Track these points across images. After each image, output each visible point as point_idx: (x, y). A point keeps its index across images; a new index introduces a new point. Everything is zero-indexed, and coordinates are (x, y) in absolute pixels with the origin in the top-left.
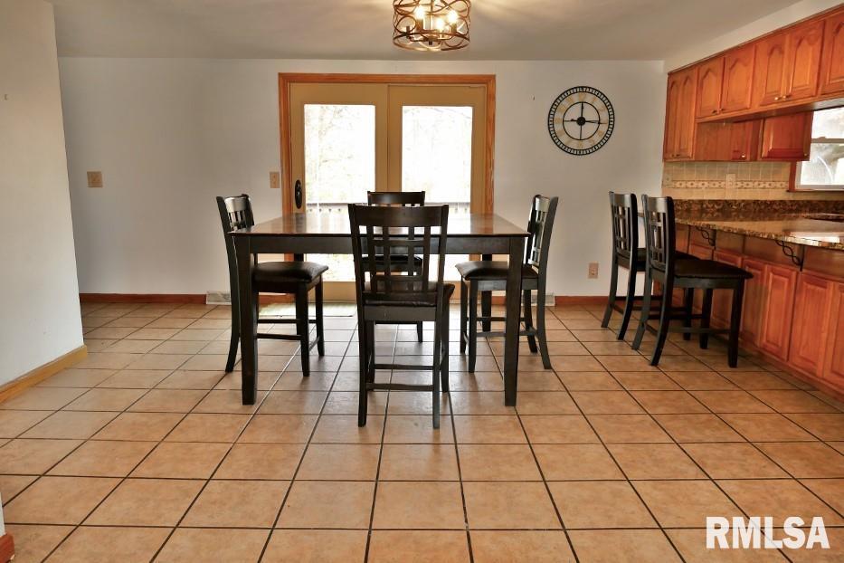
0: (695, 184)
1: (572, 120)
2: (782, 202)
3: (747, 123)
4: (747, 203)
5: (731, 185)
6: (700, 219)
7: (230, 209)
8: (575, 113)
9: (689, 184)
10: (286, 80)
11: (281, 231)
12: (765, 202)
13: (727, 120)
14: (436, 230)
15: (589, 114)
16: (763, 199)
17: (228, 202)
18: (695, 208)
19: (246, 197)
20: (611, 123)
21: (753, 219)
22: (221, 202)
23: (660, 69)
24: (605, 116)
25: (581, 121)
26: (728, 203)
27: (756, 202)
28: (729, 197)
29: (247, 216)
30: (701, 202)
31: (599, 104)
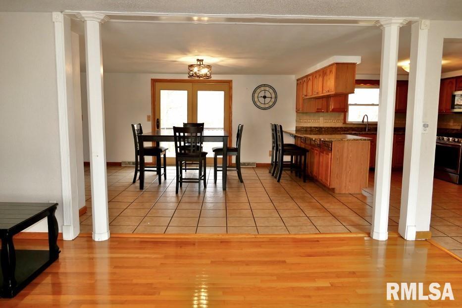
0: (308, 121)
1: (261, 97)
2: (341, 128)
3: (324, 99)
4: (328, 128)
5: (322, 121)
6: (310, 134)
7: (136, 128)
8: (262, 94)
9: (306, 121)
10: (154, 81)
11: (151, 134)
12: (335, 128)
13: (314, 98)
14: (199, 134)
15: (268, 95)
16: (334, 126)
17: (135, 126)
18: (309, 129)
19: (140, 124)
20: (276, 97)
21: (331, 134)
22: (133, 126)
23: (294, 78)
24: (273, 96)
25: (265, 97)
26: (321, 128)
27: (331, 128)
28: (321, 126)
29: (141, 130)
30: (311, 127)
31: (271, 91)
